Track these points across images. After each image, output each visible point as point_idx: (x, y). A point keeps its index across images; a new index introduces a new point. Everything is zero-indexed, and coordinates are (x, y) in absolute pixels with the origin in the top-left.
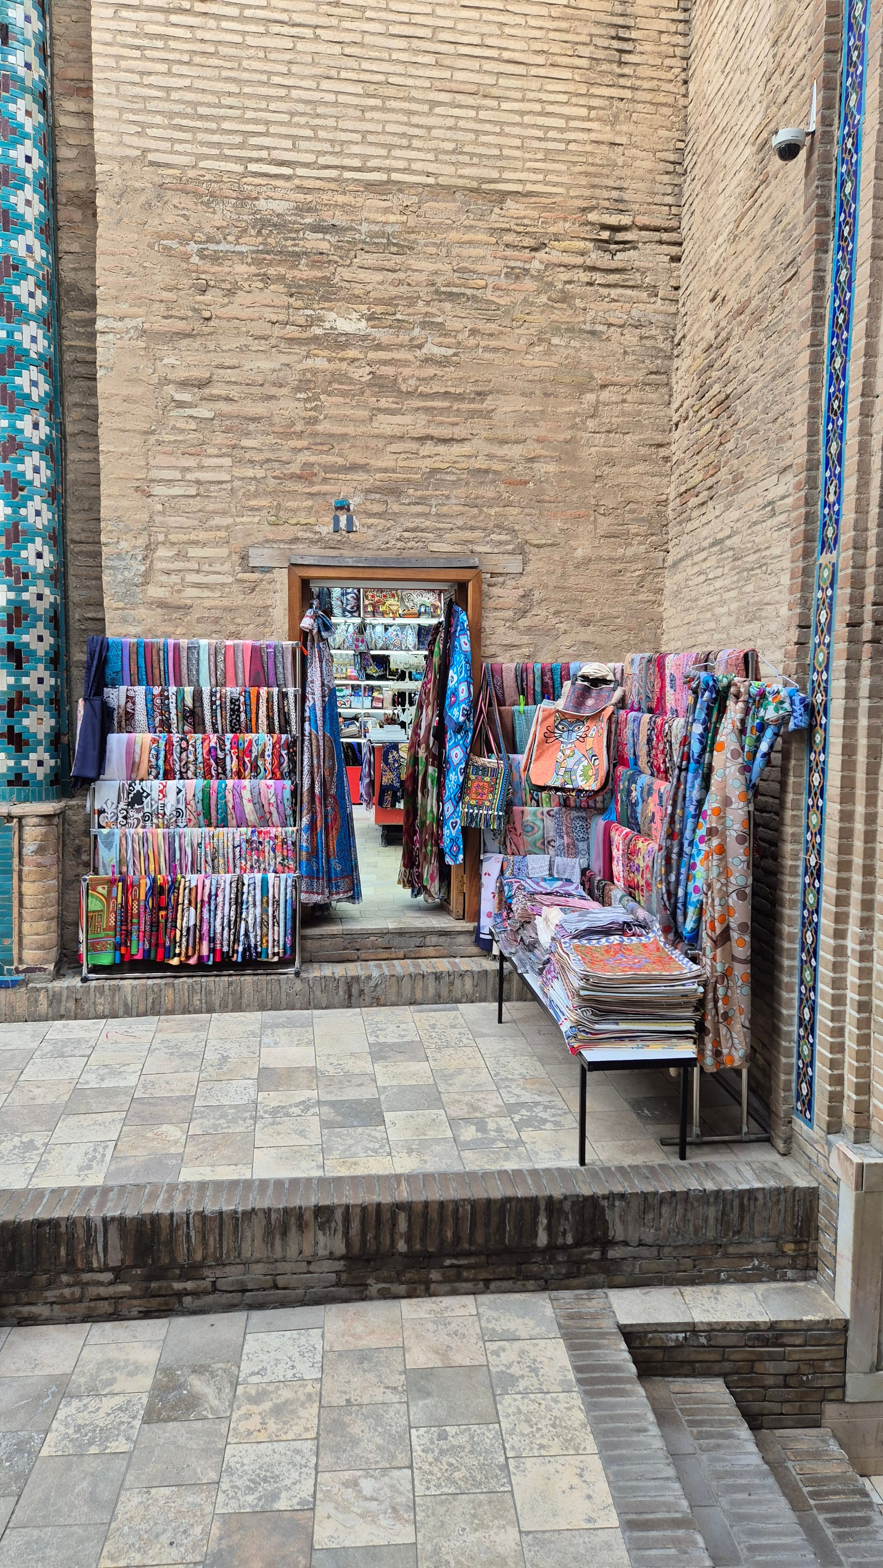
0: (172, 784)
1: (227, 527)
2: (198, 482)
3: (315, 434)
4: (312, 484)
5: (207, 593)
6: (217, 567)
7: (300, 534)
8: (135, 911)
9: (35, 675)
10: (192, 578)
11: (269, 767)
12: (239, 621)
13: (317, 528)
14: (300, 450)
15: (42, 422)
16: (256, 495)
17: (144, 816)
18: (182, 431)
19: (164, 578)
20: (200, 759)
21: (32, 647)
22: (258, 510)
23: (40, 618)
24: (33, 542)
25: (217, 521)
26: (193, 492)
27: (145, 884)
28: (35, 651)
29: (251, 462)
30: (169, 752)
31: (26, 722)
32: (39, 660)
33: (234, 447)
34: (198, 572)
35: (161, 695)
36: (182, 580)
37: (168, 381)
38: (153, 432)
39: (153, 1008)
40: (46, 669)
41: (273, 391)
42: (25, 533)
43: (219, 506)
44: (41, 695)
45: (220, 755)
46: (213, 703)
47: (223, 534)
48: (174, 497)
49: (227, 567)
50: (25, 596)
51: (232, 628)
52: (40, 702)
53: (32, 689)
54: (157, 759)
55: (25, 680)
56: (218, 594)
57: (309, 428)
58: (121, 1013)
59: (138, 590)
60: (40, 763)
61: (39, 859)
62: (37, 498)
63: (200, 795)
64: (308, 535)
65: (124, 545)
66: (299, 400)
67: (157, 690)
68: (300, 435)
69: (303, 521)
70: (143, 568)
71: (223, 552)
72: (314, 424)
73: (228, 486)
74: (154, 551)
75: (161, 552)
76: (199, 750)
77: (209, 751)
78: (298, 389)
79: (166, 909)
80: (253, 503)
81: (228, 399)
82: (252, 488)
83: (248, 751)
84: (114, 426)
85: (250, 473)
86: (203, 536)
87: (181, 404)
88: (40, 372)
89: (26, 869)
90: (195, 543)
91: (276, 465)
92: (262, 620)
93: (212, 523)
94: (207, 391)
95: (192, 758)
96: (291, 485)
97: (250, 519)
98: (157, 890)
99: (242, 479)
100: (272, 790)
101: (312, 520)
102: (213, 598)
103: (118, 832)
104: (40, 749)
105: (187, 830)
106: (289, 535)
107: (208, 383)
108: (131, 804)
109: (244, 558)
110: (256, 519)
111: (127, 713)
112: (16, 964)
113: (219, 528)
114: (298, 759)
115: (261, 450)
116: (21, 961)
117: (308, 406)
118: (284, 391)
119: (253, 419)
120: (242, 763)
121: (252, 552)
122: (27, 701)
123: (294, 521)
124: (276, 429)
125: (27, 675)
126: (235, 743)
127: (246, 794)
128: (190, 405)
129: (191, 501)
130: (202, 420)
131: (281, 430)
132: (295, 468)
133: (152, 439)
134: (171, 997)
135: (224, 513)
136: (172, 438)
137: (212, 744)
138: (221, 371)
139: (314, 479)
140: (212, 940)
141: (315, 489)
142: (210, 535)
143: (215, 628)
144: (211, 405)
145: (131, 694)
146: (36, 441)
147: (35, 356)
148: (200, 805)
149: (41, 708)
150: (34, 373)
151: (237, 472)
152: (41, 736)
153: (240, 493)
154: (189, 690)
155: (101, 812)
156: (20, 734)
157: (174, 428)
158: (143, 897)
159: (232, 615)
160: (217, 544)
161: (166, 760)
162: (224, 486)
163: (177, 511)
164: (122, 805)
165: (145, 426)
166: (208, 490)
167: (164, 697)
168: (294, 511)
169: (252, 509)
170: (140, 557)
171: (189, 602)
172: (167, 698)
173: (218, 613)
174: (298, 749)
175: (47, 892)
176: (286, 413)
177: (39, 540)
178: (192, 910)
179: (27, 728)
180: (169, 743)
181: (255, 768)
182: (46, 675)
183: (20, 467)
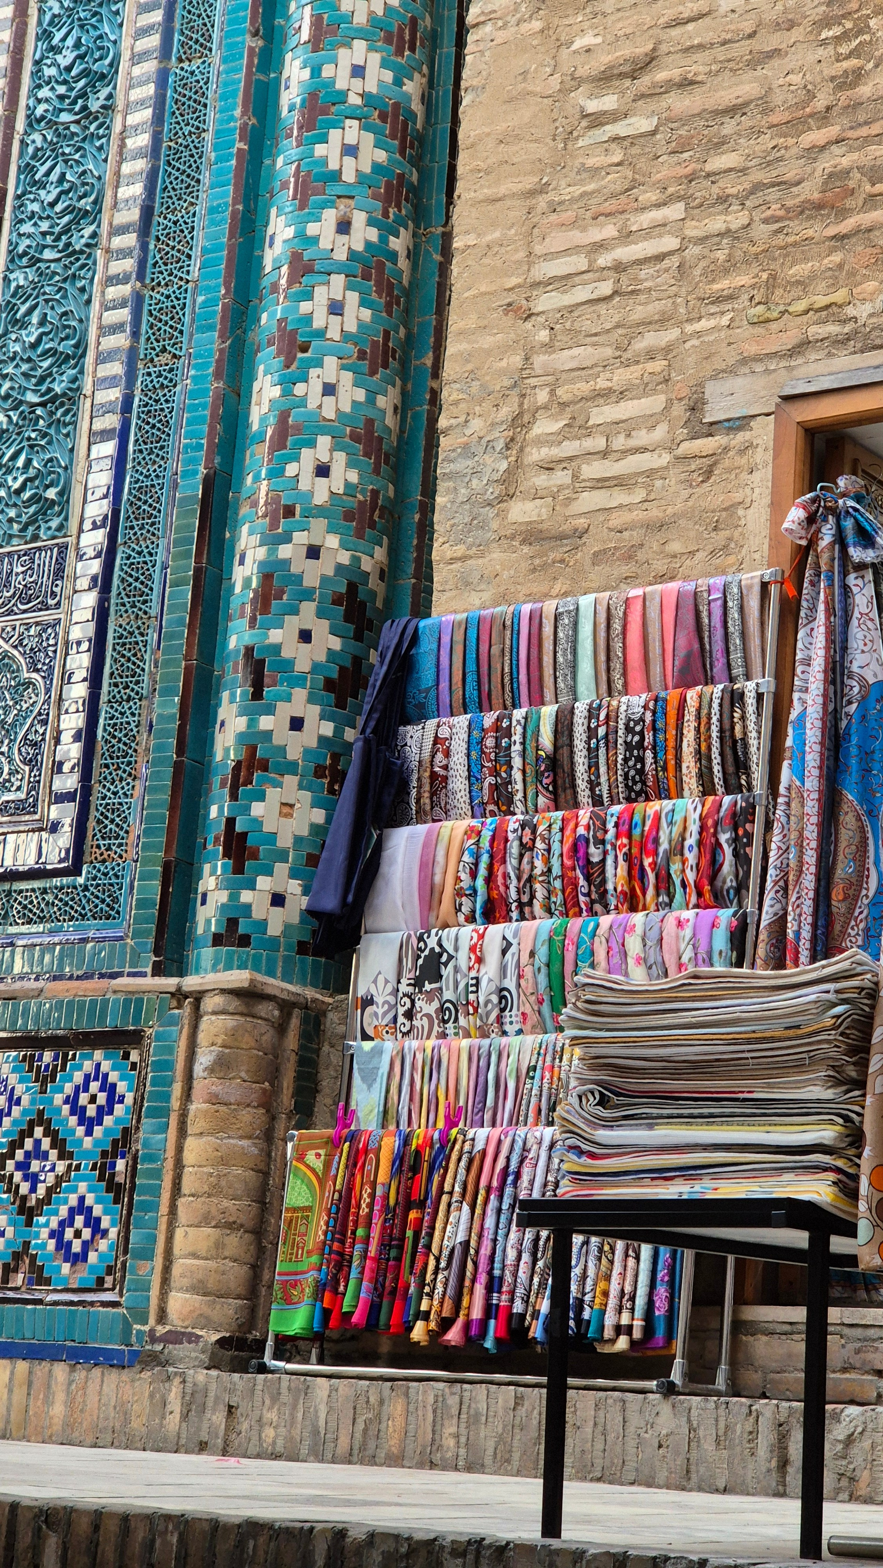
0: (495, 931)
1: (667, 350)
2: (619, 267)
3: (855, 106)
4: (843, 213)
5: (619, 497)
6: (642, 438)
7: (816, 331)
8: (364, 1210)
9: (286, 710)
10: (593, 470)
11: (691, 876)
12: (675, 547)
13: (850, 311)
14: (823, 148)
15: (359, 219)
16: (729, 267)
17: (442, 1010)
18: (595, 171)
19: (541, 480)
20: (556, 870)
21: (286, 654)
22: (731, 298)
23: (307, 595)
24: (312, 444)
25: (651, 339)
26: (606, 288)
27: (390, 1145)
28: (291, 663)
29: (723, 199)
30: (497, 856)
31: (257, 809)
32: (299, 681)
33: (691, 178)
34: (604, 454)
35: (497, 727)
36: (575, 477)
37: (577, 81)
38: (542, 189)
39: (363, 1447)
40: (311, 700)
41: (774, 41)
42: (298, 429)
43: (653, 309)
44: (294, 754)
45: (595, 854)
46: (591, 733)
47: (658, 365)
48: (572, 309)
49: (660, 432)
50: (285, 551)
51: (660, 566)
52: (291, 768)
53: (277, 740)
54: (474, 875)
55: (266, 722)
56: (639, 495)
57: (844, 97)
58: (304, 1451)
59: (490, 512)
60: (278, 900)
61: (217, 1087)
62: (331, 362)
63: (542, 953)
64: (833, 329)
65: (476, 425)
66: (824, 43)
67: (489, 719)
68: (825, 117)
69: (821, 301)
70: (504, 465)
71: (654, 403)
72: (853, 85)
73: (675, 261)
74: (527, 426)
75: (545, 426)
76: (556, 847)
77: (575, 847)
78: (826, 22)
79: (422, 1205)
80: (723, 285)
81: (686, 84)
82: (721, 255)
83: (649, 843)
84: (480, 196)
85: (717, 224)
86: (620, 377)
87: (597, 120)
88: (364, 128)
89: (193, 1108)
90: (605, 395)
91: (773, 194)
92: (720, 537)
93: (640, 345)
94: (645, 81)
95: (539, 865)
96: (800, 229)
97: (712, 323)
98: (409, 1161)
99: (703, 240)
100: (688, 932)
101: (840, 296)
102: (629, 507)
103: (389, 1046)
104: (282, 869)
105: (514, 1041)
106: (791, 338)
107: (649, 61)
108: (418, 983)
109: (696, 407)
110: (725, 320)
111: (434, 776)
112: (152, 1321)
113: (651, 356)
114: (755, 852)
115: (744, 171)
116: (162, 1316)
117: (844, 49)
118: (796, 34)
119: (732, 111)
120: (636, 873)
121: (711, 389)
122: (264, 766)
123: (801, 306)
124: (775, 119)
125: (270, 710)
126: (625, 827)
127: (634, 945)
128: (614, 117)
129: (602, 308)
130: (632, 140)
131: (786, 117)
132: (810, 191)
133: (542, 202)
134: (399, 1422)
135: (663, 321)
136: (577, 190)
137: (581, 831)
138: (675, 32)
139: (849, 203)
140: (493, 1285)
141: (846, 226)
142: (631, 374)
143: (625, 569)
144: (653, 105)
145: (444, 732)
146: (341, 255)
147: (358, 101)
148: (542, 979)
149: (291, 781)
150: (352, 131)
151: (693, 230)
152: (285, 841)
153: (697, 272)
154: (548, 712)
155: (368, 1002)
156: (244, 835)
157: (583, 169)
158: (382, 1177)
159: (661, 536)
160: (645, 389)
161: (490, 879)
162: (666, 263)
163: (576, 338)
164: (404, 988)
165: (530, 182)
166: (636, 280)
167: (502, 731)
168: (802, 284)
169: (718, 300)
170: (500, 445)
171: (582, 522)
172: (508, 733)
173: (634, 536)
174: (757, 829)
175: (224, 1161)
176: (795, 78)
177: (324, 442)
178: (466, 1208)
179: (258, 822)
180: (499, 838)
181: (664, 882)
182: (311, 713)
183: (305, 307)
